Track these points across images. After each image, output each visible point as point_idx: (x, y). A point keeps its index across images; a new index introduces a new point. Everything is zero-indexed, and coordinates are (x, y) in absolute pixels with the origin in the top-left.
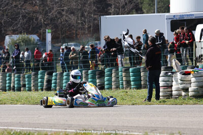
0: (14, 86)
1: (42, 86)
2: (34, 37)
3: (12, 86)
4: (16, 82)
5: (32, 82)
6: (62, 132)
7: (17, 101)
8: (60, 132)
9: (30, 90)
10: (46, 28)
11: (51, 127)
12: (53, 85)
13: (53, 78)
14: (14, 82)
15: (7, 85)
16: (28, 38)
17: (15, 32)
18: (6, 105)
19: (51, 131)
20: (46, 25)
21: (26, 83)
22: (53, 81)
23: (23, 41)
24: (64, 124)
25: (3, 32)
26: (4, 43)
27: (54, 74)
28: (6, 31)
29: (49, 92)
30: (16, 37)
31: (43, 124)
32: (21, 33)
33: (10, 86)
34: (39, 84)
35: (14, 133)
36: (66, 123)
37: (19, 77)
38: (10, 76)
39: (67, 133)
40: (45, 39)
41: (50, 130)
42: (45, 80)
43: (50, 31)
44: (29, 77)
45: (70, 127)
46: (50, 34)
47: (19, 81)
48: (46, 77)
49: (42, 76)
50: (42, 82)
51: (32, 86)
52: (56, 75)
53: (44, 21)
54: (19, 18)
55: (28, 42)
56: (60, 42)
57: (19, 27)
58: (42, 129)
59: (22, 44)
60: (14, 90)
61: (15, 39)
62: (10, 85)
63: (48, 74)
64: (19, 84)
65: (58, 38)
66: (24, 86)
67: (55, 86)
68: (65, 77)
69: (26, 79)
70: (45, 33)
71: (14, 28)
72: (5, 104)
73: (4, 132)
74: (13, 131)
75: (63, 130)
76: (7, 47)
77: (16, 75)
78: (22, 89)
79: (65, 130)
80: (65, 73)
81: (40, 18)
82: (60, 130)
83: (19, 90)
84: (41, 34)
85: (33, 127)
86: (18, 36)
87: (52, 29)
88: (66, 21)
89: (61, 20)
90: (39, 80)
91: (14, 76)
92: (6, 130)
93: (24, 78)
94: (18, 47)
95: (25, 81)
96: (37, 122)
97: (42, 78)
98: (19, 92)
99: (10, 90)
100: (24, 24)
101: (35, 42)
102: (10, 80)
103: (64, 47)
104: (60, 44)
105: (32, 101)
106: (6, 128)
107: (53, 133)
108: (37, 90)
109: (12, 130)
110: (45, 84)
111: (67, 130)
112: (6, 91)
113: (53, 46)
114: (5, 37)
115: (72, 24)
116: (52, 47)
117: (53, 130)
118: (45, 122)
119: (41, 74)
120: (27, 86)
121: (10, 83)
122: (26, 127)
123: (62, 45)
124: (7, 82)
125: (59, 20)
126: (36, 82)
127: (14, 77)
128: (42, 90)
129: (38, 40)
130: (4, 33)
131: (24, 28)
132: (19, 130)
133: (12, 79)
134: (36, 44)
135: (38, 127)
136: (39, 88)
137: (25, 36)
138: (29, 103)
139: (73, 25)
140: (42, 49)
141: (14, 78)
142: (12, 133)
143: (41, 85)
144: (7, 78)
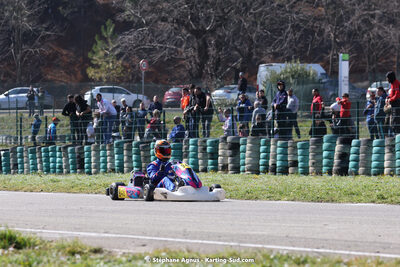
0: (274, 165)
1: (330, 165)
2: (316, 69)
3: (270, 164)
4: (279, 157)
5: (310, 157)
6: (371, 257)
7: (281, 193)
8: (366, 258)
9: (306, 172)
10: (338, 50)
11: (348, 247)
12: (351, 164)
13: (353, 150)
14: (275, 157)
15: (261, 161)
16: (303, 69)
17: (277, 57)
18: (258, 201)
19: (349, 255)
20: (340, 45)
21: (299, 158)
22: (352, 157)
23: (293, 77)
24: (375, 242)
25: (254, 57)
26: (256, 79)
27: (354, 142)
28: (260, 54)
29: (344, 177)
30: (279, 68)
31: (333, 240)
32: (289, 59)
33: (266, 165)
34: (325, 161)
35: (275, 258)
36: (378, 240)
37: (285, 147)
38: (267, 144)
39: (380, 260)
40: (337, 73)
41: (347, 252)
42: (336, 153)
43: (347, 56)
44: (305, 147)
45: (386, 247)
46: (347, 63)
47: (284, 153)
48: (338, 147)
49: (330, 146)
50: (330, 157)
51: (310, 164)
52: (358, 145)
53: (336, 37)
54: (287, 31)
55: (302, 78)
56: (367, 79)
57: (286, 48)
58: (332, 251)
59: (291, 81)
60: (274, 171)
61: (278, 72)
62: (267, 162)
63: (341, 143)
64: (284, 160)
65: (362, 71)
66: (295, 164)
67: (356, 167)
68: (375, 149)
69: (299, 152)
70: (336, 60)
71: (277, 50)
72: (257, 198)
73: (256, 254)
74: (274, 253)
75: (373, 254)
76: (261, 87)
77: (279, 143)
78: (290, 170)
79: (378, 254)
80: (375, 142)
81: (327, 31)
82: (367, 254)
83: (285, 171)
84: (328, 62)
85: (313, 247)
86: (283, 65)
87: (350, 52)
88: (379, 37)
89: (368, 35)
90: (325, 154)
91: (275, 144)
92: (259, 250)
93: (295, 148)
94: (284, 87)
95: (296, 155)
96: (321, 236)
97: (331, 149)
98: (284, 177)
99: (266, 171)
100: (297, 43)
101: (317, 78)
102: (267, 151)
103: (374, 89)
104: (366, 83)
105: (310, 194)
106: (260, 246)
107: (354, 259)
108: (319, 173)
109: (271, 251)
110: (336, 161)
111: (382, 255)
112: (258, 173)
113: (352, 87)
114: (258, 67)
115: (391, 44)
116: (350, 89)
117: (353, 253)
118: (336, 237)
119: (327, 141)
120: (300, 164)
121: (267, 157)
122: (299, 246)
123: (370, 86)
124: (262, 155)
125: (366, 36)
126: (318, 158)
127: (276, 147)
128: (330, 173)
129: (322, 74)
130: (256, 60)
131: (294, 50)
132: (285, 252)
133: (271, 150)
134: (319, 82)
135: (323, 247)
136: (324, 169)
137: (298, 66)
138: (305, 198)
139: (392, 47)
140: (331, 93)
141: (276, 149)
142: (272, 257)
143: (329, 163)
144: (262, 148)
